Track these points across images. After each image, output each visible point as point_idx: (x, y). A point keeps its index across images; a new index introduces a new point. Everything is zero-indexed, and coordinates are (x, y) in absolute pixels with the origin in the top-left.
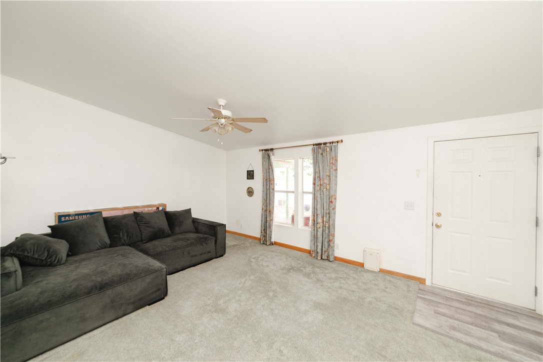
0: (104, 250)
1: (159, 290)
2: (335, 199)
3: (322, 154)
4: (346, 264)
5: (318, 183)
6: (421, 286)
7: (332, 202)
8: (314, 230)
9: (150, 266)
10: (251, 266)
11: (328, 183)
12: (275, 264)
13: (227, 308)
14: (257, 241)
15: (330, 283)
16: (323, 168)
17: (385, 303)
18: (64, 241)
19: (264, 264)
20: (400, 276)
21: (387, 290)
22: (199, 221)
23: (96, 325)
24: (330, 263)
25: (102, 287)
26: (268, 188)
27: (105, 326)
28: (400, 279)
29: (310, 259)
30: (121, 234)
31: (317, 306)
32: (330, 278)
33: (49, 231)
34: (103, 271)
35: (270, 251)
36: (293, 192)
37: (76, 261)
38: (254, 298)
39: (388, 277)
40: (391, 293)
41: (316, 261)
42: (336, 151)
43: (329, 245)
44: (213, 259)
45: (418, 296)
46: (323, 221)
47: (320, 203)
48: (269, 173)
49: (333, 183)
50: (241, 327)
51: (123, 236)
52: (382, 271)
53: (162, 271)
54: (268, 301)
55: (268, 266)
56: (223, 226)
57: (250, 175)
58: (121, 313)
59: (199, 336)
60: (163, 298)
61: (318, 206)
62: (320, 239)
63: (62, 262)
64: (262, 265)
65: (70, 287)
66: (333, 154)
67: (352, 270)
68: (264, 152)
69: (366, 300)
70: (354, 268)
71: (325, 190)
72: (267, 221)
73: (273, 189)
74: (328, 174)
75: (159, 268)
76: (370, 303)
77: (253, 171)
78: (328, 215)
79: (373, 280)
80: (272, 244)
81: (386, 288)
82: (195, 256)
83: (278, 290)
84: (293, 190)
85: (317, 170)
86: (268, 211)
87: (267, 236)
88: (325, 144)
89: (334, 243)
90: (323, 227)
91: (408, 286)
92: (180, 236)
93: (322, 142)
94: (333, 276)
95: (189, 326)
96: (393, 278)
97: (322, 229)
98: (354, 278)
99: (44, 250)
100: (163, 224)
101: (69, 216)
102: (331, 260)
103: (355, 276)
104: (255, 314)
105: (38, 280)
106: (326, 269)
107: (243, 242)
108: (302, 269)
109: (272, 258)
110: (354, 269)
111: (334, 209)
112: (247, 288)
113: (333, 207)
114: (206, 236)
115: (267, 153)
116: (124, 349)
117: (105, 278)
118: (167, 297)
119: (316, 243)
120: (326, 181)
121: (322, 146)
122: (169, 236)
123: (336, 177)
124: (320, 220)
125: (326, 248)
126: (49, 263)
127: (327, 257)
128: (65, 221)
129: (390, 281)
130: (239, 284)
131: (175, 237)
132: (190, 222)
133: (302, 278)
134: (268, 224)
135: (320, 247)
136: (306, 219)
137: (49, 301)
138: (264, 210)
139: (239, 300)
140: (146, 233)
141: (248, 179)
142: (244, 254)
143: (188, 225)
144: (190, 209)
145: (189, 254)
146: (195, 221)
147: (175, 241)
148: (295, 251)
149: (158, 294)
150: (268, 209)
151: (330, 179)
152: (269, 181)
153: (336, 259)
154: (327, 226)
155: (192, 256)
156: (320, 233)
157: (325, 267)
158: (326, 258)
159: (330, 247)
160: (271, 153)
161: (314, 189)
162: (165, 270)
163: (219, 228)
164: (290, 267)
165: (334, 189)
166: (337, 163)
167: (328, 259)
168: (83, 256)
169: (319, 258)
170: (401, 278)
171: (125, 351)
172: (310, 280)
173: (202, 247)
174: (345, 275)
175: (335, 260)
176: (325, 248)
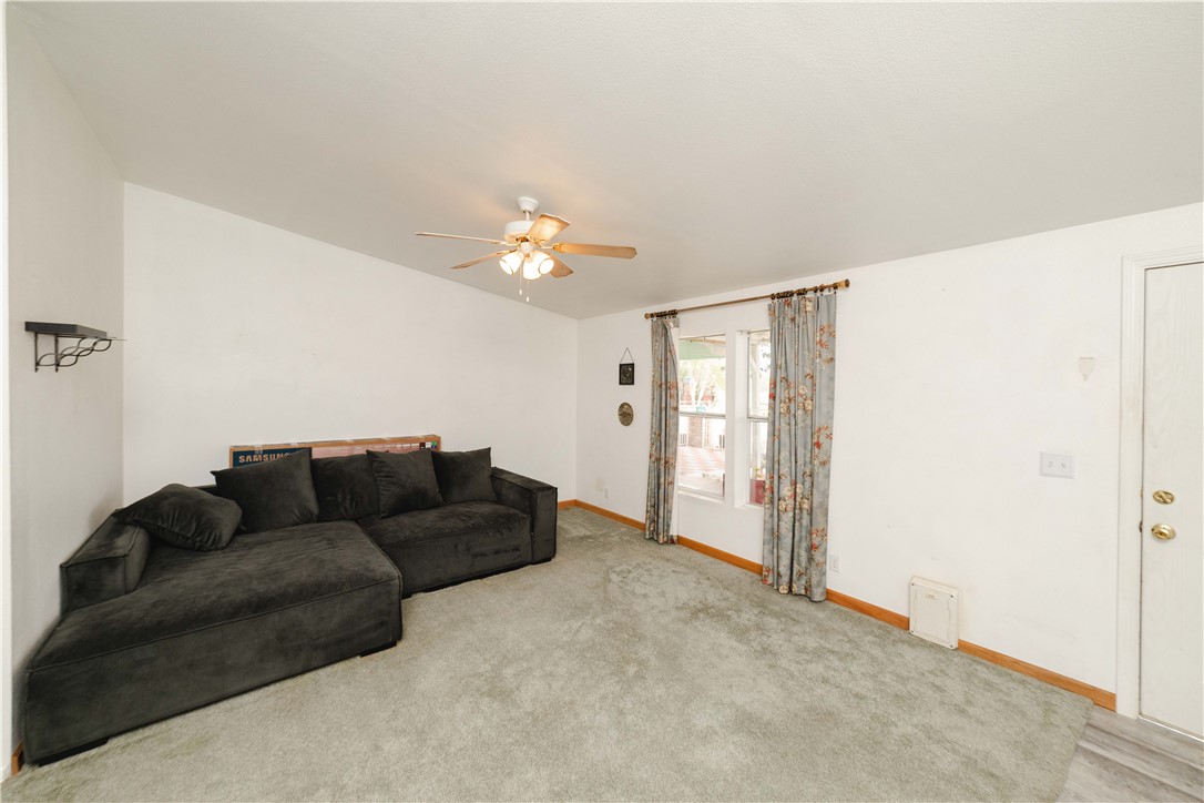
0: (305, 526)
1: (382, 624)
2: (829, 437)
3: (793, 320)
4: (858, 614)
5: (782, 393)
6: (1099, 716)
7: (818, 445)
8: (772, 515)
9: (367, 569)
10: (605, 592)
11: (809, 395)
12: (663, 594)
13: (518, 688)
14: (639, 531)
15: (798, 663)
16: (797, 355)
17: (954, 751)
18: (233, 503)
19: (639, 589)
20: (1027, 674)
21: (971, 710)
22: (504, 476)
23: (247, 685)
24: (812, 608)
25: (260, 606)
26: (663, 405)
27: (267, 688)
28: (1023, 682)
29: (760, 591)
30: (340, 496)
31: (745, 723)
32: (802, 650)
33: (211, 481)
34: (277, 572)
35: (663, 558)
36: (723, 416)
37: (246, 545)
38: (587, 673)
39: (983, 672)
40: (982, 723)
41: (775, 596)
42: (832, 312)
43: (810, 559)
44: (525, 565)
45: (1078, 746)
46: (795, 493)
47: (788, 449)
48: (666, 370)
49: (822, 395)
50: (533, 744)
51: (344, 500)
52: (964, 648)
53: (389, 585)
54: (618, 688)
55: (645, 596)
56: (550, 492)
57: (627, 374)
58: (299, 667)
59: (434, 748)
60: (393, 644)
61: (782, 454)
62: (787, 541)
63: (220, 545)
64: (633, 593)
65: (206, 597)
66: (823, 319)
67: (872, 633)
68: (655, 319)
69: (893, 729)
70: (880, 627)
71: (800, 412)
72: (659, 485)
73: (676, 409)
74: (808, 371)
75: (385, 578)
76: (906, 741)
77: (632, 365)
78: (808, 480)
79: (931, 672)
80: (673, 542)
81: (969, 702)
82: (483, 555)
83: (653, 661)
84: (724, 412)
85: (781, 361)
86: (663, 462)
87: (661, 521)
88: (802, 293)
89: (825, 553)
90: (795, 509)
91: (1049, 709)
92: (461, 509)
93: (795, 290)
94: (812, 643)
95: (422, 719)
96: (1000, 674)
97: (791, 514)
98: (873, 659)
99: (192, 517)
100: (426, 477)
101: (252, 453)
102: (817, 598)
103: (877, 652)
104: (576, 715)
105: (167, 577)
106: (797, 622)
107: (606, 531)
108: (729, 613)
109: (661, 577)
110: (877, 632)
111: (824, 463)
112: (578, 646)
113: (823, 457)
114: (512, 511)
115: (663, 320)
116: (280, 749)
117: (273, 587)
118: (403, 642)
119: (775, 550)
120: (804, 390)
121: (795, 298)
122: (436, 506)
123: (832, 379)
124: (786, 491)
125: (803, 564)
126: (197, 545)
127: (806, 589)
128: (245, 463)
129: (987, 683)
130: (565, 633)
131: (448, 509)
132: (484, 477)
133: (724, 639)
134: (662, 491)
135: (785, 561)
136: (757, 487)
137: (160, 623)
138: (653, 459)
139: (551, 674)
140: (387, 496)
141: (621, 383)
142: (598, 560)
143: (482, 483)
144: (489, 449)
145: (468, 550)
146: (497, 475)
147: (443, 518)
148: (725, 565)
149: (381, 633)
150: (663, 456)
151: (814, 385)
152: (666, 388)
153: (830, 596)
154: (806, 506)
155: (476, 556)
156: (786, 526)
157: (794, 616)
158: (803, 592)
159: (813, 564)
160: (670, 322)
161: (772, 408)
162: (397, 581)
163: (540, 494)
164: (699, 606)
165: (824, 410)
166: (834, 343)
167: (807, 596)
168: (263, 536)
169: (784, 589)
170: (1029, 679)
171: (281, 753)
172: (743, 648)
173: (499, 536)
174: (847, 647)
175: (827, 599)
176: (799, 564)
